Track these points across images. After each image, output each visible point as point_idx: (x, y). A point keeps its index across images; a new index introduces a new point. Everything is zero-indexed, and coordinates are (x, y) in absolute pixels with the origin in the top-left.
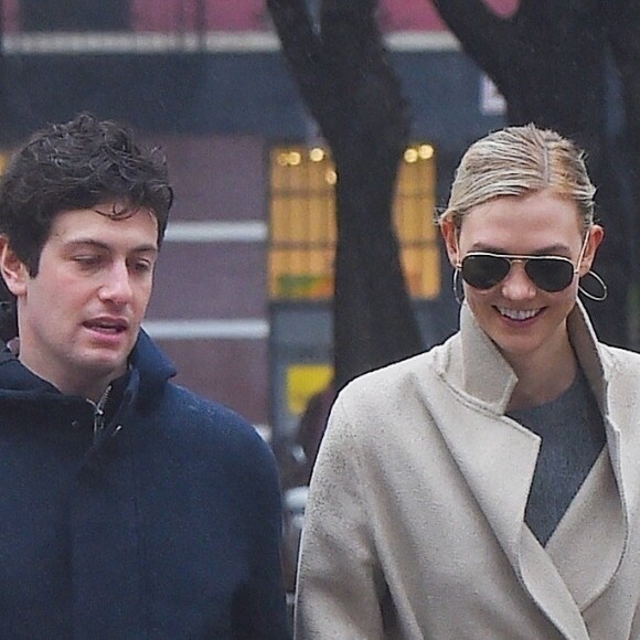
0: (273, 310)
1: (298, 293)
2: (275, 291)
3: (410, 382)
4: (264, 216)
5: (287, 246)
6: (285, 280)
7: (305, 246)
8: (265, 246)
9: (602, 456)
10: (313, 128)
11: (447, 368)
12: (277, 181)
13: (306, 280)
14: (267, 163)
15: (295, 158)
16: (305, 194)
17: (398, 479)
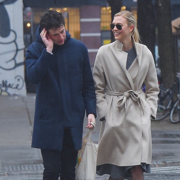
0: (102, 32)
1: (105, 29)
2: (102, 29)
3: (109, 47)
4: (100, 17)
5: (104, 22)
6: (103, 27)
7: (106, 22)
8: (100, 22)
9: (136, 58)
10: (108, 4)
11: (115, 45)
12: (102, 12)
13: (106, 27)
14: (100, 10)
15: (104, 9)
16: (106, 14)
17: (107, 60)
